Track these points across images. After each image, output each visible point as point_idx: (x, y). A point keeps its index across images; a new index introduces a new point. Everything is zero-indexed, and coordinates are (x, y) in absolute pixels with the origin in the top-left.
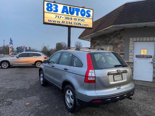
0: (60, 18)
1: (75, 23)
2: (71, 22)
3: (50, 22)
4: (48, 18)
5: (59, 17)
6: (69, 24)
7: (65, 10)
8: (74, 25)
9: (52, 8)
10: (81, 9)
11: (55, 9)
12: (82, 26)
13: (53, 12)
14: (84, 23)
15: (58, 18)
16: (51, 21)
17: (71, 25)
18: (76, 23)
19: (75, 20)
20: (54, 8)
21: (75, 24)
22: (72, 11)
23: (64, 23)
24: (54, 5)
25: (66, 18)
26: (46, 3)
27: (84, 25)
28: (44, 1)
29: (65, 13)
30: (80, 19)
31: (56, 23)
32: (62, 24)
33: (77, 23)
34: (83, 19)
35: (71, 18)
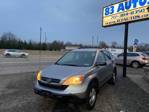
1: (131, 17)
2: (127, 18)
3: (107, 25)
4: (105, 21)
5: (115, 17)
6: (124, 21)
7: (121, 8)
8: (130, 20)
9: (109, 11)
11: (111, 11)
12: (142, 18)
13: (109, 15)
15: (114, 18)
17: (127, 21)
18: (133, 18)
19: (131, 14)
20: (110, 10)
21: (131, 19)
22: (128, 5)
23: (119, 21)
24: (111, 7)
25: (122, 15)
26: (104, 9)
27: (143, 16)
29: (121, 11)
30: (138, 11)
31: (112, 24)
32: (117, 23)
34: (143, 8)
35: (127, 13)
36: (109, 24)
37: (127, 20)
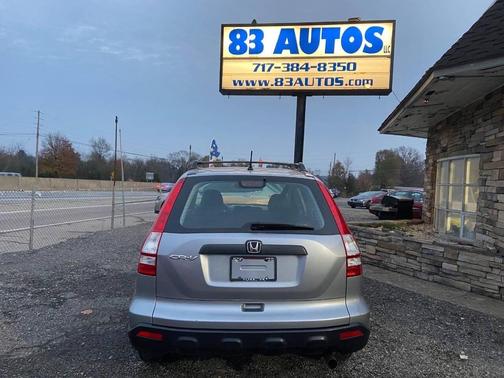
0: (269, 70)
1: (320, 80)
2: (306, 80)
3: (238, 87)
4: (231, 75)
5: (267, 68)
6: (298, 87)
7: (287, 42)
8: (316, 87)
9: (247, 42)
10: (344, 28)
11: (253, 46)
12: (349, 87)
13: (247, 54)
14: (355, 77)
15: (263, 70)
16: (241, 84)
17: (305, 87)
18: (323, 81)
19: (319, 70)
20: (251, 42)
21: (319, 84)
22: (310, 41)
23: (282, 84)
24: (252, 32)
25: (290, 68)
26: (228, 31)
27: (353, 83)
28: (223, 26)
29: (286, 53)
30: (339, 65)
31: (257, 87)
32: (275, 87)
33: (326, 79)
34: (353, 60)
35: (307, 64)
36: (244, 87)
37: (306, 84)
